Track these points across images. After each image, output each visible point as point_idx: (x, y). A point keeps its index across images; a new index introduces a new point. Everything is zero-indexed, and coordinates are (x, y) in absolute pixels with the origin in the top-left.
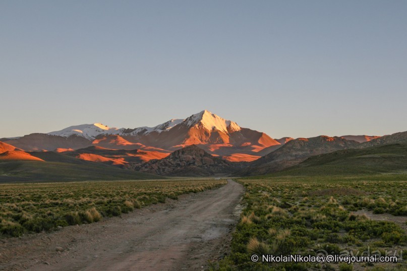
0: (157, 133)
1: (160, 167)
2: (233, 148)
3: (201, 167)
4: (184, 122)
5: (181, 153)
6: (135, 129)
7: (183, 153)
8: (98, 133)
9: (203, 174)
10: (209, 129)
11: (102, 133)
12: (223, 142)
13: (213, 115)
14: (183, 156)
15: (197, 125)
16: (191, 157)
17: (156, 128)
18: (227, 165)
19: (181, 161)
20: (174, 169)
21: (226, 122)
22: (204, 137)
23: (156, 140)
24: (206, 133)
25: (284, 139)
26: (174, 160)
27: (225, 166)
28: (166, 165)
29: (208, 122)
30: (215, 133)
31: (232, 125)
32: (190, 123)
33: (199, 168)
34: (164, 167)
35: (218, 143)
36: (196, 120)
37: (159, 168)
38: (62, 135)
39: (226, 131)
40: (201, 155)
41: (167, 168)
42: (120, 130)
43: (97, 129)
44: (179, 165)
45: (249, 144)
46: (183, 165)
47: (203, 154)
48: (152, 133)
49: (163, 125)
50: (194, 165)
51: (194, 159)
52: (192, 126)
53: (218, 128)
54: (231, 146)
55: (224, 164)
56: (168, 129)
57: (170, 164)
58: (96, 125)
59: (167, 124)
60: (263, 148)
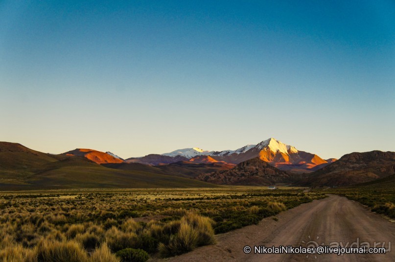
0: (237, 154)
1: (227, 177)
2: (292, 165)
3: (264, 177)
4: (256, 146)
5: (245, 165)
6: (222, 152)
7: (248, 164)
8: (195, 155)
9: (265, 184)
10: (275, 151)
11: (198, 154)
12: (285, 161)
13: (278, 142)
14: (247, 167)
15: (265, 149)
16: (254, 168)
17: (236, 151)
18: (287, 175)
19: (245, 172)
20: (238, 179)
21: (287, 146)
22: (271, 157)
23: (236, 160)
24: (272, 154)
25: (331, 159)
26: (239, 171)
27: (286, 176)
28: (232, 175)
29: (274, 147)
30: (279, 154)
31: (292, 149)
32: (260, 147)
33: (261, 178)
34: (230, 177)
35: (281, 162)
36: (265, 145)
37: (225, 178)
38: (171, 156)
39: (287, 152)
40: (264, 167)
41: (233, 177)
42: (211, 152)
43: (195, 152)
44: (243, 175)
45: (304, 162)
46: (247, 175)
47: (266, 165)
48: (233, 154)
49: (241, 149)
50: (257, 175)
51: (257, 169)
52: (261, 149)
53: (281, 151)
54: (291, 164)
55: (285, 175)
56: (244, 152)
57: (236, 174)
58: (195, 149)
59: (244, 148)
60: (315, 166)
